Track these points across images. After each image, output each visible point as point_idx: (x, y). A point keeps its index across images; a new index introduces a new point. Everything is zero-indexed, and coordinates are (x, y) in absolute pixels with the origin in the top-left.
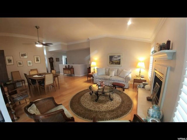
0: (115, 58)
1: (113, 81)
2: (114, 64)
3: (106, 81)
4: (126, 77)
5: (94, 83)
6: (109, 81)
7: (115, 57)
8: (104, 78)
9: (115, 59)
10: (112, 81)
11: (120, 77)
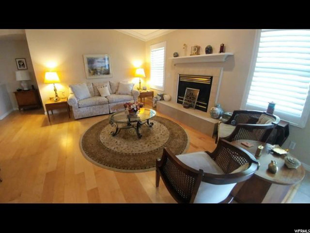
0: (98, 62)
1: (115, 102)
2: (99, 74)
3: (103, 107)
4: (132, 93)
5: (76, 118)
6: (107, 105)
7: (99, 60)
8: (97, 103)
9: (100, 64)
10: (113, 104)
11: (120, 94)
